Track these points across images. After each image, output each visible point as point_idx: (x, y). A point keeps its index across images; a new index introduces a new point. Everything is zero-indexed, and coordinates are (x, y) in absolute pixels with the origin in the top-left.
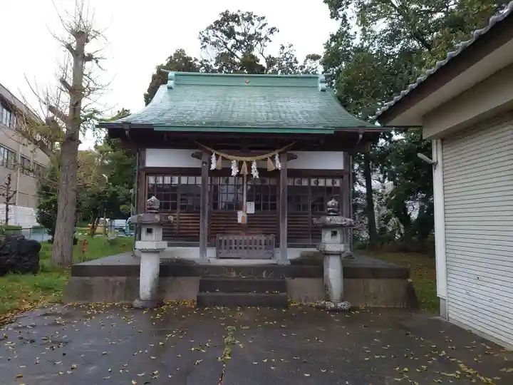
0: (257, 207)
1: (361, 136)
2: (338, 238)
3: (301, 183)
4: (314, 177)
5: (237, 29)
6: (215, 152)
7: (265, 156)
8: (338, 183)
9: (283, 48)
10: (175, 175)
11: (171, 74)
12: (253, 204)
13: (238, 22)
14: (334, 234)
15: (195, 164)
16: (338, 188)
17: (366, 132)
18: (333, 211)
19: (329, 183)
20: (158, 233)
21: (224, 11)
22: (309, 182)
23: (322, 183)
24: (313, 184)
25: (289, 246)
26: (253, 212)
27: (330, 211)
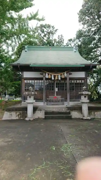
0: (58, 89)
1: (91, 67)
2: (87, 98)
3: (72, 82)
4: (75, 80)
5: (45, 30)
6: (47, 72)
7: (62, 74)
8: (83, 82)
9: (59, 36)
10: (33, 80)
11: (26, 47)
12: (57, 88)
13: (45, 28)
14: (85, 97)
15: (41, 76)
16: (83, 83)
17: (93, 66)
18: (85, 90)
19: (80, 81)
20: (32, 98)
21: (41, 24)
22: (74, 81)
23: (78, 81)
24: (75, 82)
25: (70, 101)
26: (57, 91)
27: (84, 90)
